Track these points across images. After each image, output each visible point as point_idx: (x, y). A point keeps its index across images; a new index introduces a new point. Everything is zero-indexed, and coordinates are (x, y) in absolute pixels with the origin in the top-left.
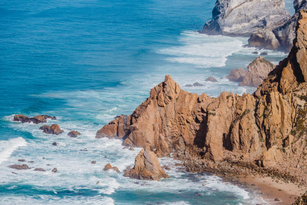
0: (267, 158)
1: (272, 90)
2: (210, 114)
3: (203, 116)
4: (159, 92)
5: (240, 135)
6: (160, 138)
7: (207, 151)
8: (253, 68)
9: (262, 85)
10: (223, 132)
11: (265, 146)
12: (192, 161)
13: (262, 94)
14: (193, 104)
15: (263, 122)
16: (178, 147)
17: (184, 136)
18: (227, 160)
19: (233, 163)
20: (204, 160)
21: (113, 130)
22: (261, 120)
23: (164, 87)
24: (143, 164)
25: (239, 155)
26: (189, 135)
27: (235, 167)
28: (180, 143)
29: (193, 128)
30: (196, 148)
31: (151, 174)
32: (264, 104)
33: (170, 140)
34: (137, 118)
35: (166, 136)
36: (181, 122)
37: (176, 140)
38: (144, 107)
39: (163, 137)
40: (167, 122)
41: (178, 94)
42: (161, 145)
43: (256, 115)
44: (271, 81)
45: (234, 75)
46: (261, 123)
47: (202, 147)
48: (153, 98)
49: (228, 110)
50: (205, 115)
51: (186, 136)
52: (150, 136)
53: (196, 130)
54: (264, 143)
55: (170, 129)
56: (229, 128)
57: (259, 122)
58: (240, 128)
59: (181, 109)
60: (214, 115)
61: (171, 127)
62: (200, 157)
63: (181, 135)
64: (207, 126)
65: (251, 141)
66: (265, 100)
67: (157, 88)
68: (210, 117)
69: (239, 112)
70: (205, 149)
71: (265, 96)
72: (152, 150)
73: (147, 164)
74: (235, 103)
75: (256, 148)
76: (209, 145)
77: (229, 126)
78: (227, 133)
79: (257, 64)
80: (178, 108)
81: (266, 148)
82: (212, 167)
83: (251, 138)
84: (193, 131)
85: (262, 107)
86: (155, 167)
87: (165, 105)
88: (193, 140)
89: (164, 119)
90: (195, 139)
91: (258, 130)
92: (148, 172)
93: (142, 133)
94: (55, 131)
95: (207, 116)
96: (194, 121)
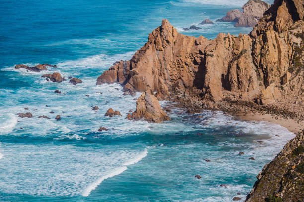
0: (265, 96)
1: (267, 29)
2: (208, 55)
3: (201, 57)
4: (157, 36)
5: (238, 75)
6: (159, 81)
7: (206, 92)
8: (248, 9)
9: (258, 25)
10: (221, 73)
11: (263, 84)
12: (192, 103)
13: (258, 34)
14: (191, 47)
15: (261, 61)
16: (178, 90)
17: (183, 79)
18: (227, 99)
19: (233, 102)
20: (204, 101)
21: (114, 76)
22: (258, 59)
23: (161, 32)
24: (144, 107)
25: (238, 94)
26: (188, 76)
27: (234, 106)
28: (180, 85)
29: (191, 70)
30: (195, 90)
31: (153, 116)
32: (260, 43)
33: (170, 83)
34: (137, 62)
35: (165, 80)
36: (179, 65)
37: (176, 82)
38: (142, 52)
39: (163, 81)
40: (166, 65)
41: (175, 38)
42: (161, 88)
43: (253, 54)
44: (267, 21)
45: (229, 17)
46: (258, 62)
47: (201, 88)
48: (151, 43)
49: (225, 50)
50: (203, 56)
51: (185, 79)
52: (150, 80)
53: (195, 72)
54: (262, 82)
55: (169, 72)
56: (227, 69)
57: (257, 61)
58: (238, 67)
59: (179, 51)
60: (212, 56)
61: (170, 71)
62: (200, 98)
63: (180, 78)
64: (206, 67)
65: (249, 80)
66: (261, 40)
67: (154, 33)
68: (208, 58)
69: (236, 52)
70: (204, 90)
71: (261, 35)
72: (152, 93)
73: (149, 107)
74: (231, 43)
75: (254, 87)
76: (208, 86)
77: (226, 66)
78: (225, 73)
79: (251, 5)
80: (176, 51)
81: (264, 86)
82: (212, 107)
83: (249, 77)
84: (192, 73)
85: (258, 46)
86: (157, 110)
87: (163, 49)
88: (192, 82)
89: (163, 62)
90: (194, 80)
91: (256, 69)
92: (149, 115)
93: (142, 78)
94: (56, 79)
95: (205, 57)
96: (192, 63)
